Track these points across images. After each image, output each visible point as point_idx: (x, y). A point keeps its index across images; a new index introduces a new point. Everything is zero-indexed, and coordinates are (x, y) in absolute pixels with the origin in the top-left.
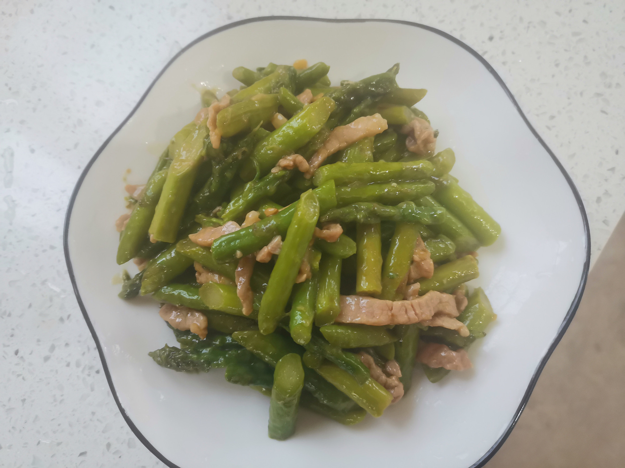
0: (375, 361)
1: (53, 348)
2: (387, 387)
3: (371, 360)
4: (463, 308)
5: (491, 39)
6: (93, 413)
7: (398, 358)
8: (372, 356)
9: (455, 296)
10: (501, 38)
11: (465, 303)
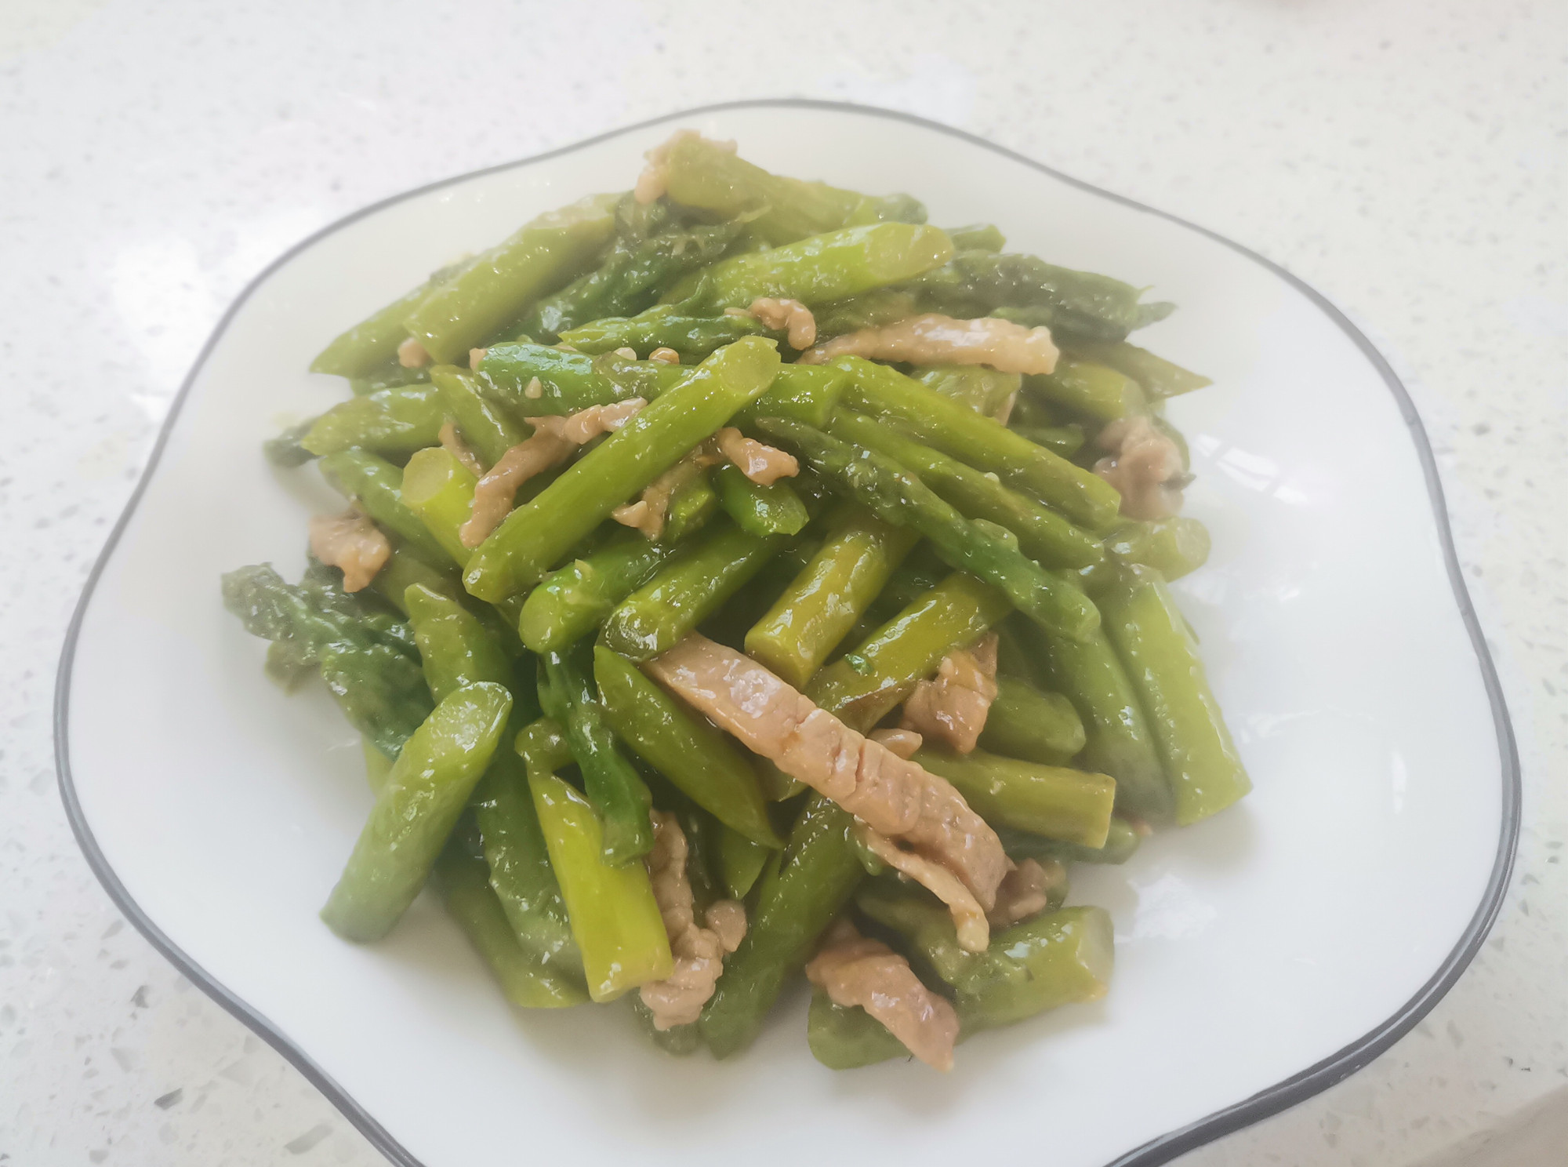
0: (690, 859)
1: (70, 512)
2: (677, 947)
3: (680, 846)
4: (1019, 908)
5: (1481, 430)
6: (28, 675)
7: (751, 904)
8: (689, 842)
9: (1011, 865)
10: (1510, 441)
11: (1035, 903)
